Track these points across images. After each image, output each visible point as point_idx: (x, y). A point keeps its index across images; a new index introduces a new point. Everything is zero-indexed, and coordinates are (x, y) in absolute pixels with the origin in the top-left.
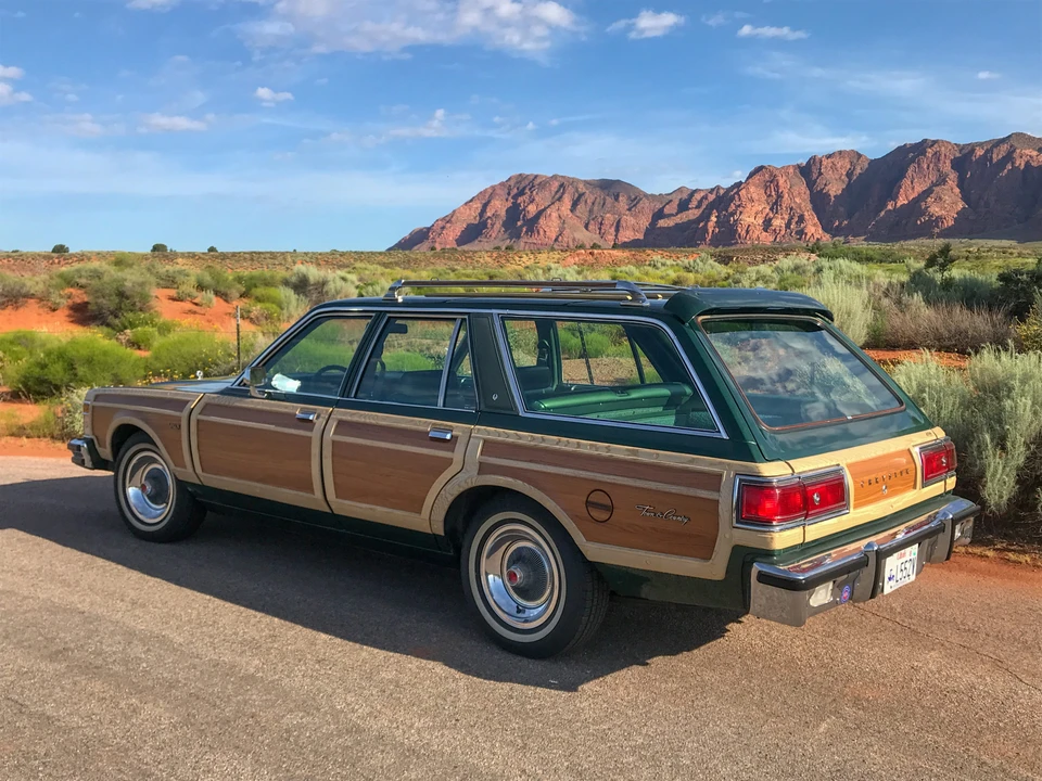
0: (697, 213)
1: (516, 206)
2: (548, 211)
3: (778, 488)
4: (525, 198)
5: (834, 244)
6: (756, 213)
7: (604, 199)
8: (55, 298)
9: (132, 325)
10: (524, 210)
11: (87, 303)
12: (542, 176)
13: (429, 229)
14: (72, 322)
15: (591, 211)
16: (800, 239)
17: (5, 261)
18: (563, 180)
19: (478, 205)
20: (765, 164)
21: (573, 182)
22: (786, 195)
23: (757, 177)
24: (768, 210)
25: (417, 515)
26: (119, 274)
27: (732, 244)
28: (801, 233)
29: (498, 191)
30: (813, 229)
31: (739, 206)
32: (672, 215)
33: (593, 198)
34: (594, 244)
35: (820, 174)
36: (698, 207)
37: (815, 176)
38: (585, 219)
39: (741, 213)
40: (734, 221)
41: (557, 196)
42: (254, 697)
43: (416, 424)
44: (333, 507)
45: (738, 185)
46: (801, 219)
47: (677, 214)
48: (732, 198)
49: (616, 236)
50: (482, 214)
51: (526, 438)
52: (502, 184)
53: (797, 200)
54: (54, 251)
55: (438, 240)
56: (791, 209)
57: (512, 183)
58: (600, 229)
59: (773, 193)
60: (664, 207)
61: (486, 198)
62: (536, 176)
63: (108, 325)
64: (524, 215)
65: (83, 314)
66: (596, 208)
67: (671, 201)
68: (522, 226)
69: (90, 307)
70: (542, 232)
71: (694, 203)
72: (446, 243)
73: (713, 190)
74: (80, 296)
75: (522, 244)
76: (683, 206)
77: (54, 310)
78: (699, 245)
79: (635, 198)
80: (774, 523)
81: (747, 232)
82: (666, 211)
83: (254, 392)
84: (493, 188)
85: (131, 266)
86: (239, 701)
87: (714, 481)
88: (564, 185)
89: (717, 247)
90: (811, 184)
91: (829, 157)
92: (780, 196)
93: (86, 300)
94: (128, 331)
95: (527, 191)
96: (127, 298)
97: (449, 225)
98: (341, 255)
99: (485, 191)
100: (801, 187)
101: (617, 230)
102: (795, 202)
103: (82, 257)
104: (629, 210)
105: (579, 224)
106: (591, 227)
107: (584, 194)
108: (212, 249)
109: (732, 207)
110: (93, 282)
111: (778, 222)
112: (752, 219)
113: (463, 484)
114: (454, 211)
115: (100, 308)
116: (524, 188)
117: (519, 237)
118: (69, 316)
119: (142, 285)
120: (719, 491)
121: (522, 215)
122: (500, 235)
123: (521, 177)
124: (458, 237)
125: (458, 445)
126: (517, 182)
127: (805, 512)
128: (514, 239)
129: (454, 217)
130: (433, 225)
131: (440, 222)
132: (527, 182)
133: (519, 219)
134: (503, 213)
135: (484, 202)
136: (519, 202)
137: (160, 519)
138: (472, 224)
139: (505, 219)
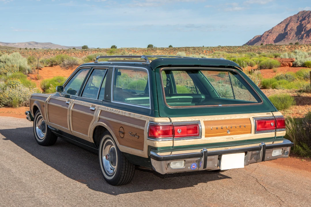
1: (301, 25)
3: (161, 126)
4: (306, 21)
10: (305, 26)
13: (261, 36)
19: (284, 25)
25: (87, 136)
29: (293, 19)
44: (73, 133)
50: (285, 29)
52: (295, 16)
55: (265, 40)
57: (300, 15)
61: (287, 22)
64: (305, 29)
68: (304, 34)
72: (269, 42)
75: (304, 42)
80: (159, 138)
84: (291, 17)
95: (306, 18)
97: (270, 34)
98: (222, 48)
99: (287, 19)
103: (122, 50)
108: (170, 46)
113: (94, 125)
114: (273, 28)
116: (305, 17)
117: (302, 38)
120: (144, 127)
121: (304, 29)
122: (294, 38)
123: (304, 12)
124: (274, 39)
125: (95, 112)
126: (302, 15)
127: (173, 135)
128: (300, 40)
129: (273, 30)
130: (263, 34)
131: (266, 33)
132: (307, 14)
133: (302, 31)
134: (295, 28)
135: (286, 23)
136: (302, 23)
137: (43, 138)
138: (281, 34)
139: (296, 31)
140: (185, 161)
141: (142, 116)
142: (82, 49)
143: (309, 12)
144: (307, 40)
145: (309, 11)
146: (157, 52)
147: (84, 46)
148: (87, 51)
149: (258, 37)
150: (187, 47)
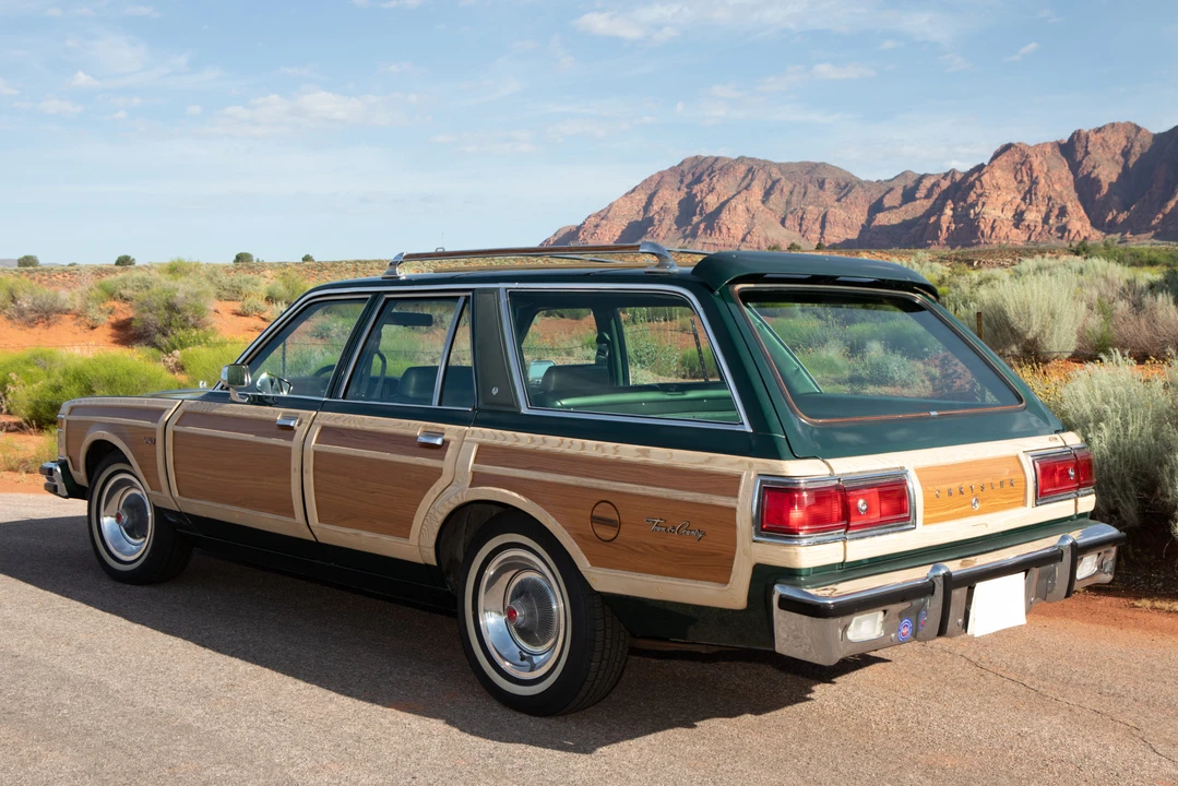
0: (927, 204)
1: (690, 197)
2: (733, 202)
3: (806, 490)
4: (703, 186)
5: (1106, 244)
6: (1004, 204)
7: (806, 187)
8: (93, 313)
9: (183, 345)
10: (701, 201)
11: (132, 319)
12: (724, 159)
13: (578, 228)
14: (115, 342)
15: (788, 203)
16: (1061, 238)
17: (60, 277)
18: (751, 163)
19: (642, 197)
20: (1014, 141)
21: (765, 165)
22: (1042, 181)
23: (1003, 158)
24: (1018, 200)
25: (402, 540)
26: (172, 283)
27: (973, 245)
28: (1063, 229)
29: (668, 179)
30: (1079, 224)
31: (981, 195)
32: (895, 207)
33: (791, 185)
34: (793, 245)
35: (1087, 153)
36: (928, 196)
37: (1079, 156)
38: (780, 214)
39: (984, 204)
40: (975, 214)
41: (744, 184)
42: (182, 747)
43: (405, 428)
44: (316, 534)
45: (980, 168)
46: (1063, 212)
47: (901, 206)
48: (972, 186)
49: (822, 234)
50: (646, 208)
51: (525, 440)
52: (673, 169)
53: (1057, 187)
54: (117, 263)
55: (590, 242)
56: (1050, 199)
57: (686, 168)
58: (800, 225)
59: (1026, 179)
60: (883, 196)
61: (652, 188)
62: (717, 159)
63: (154, 345)
64: (702, 208)
65: (127, 333)
66: (794, 198)
67: (892, 189)
68: (698, 224)
69: (134, 324)
70: (724, 230)
71: (921, 193)
73: (946, 175)
74: (124, 312)
75: (700, 245)
76: (909, 196)
77: (93, 328)
78: (930, 245)
79: (846, 186)
80: (801, 534)
81: (993, 228)
82: (887, 202)
83: (235, 395)
84: (662, 174)
85: (186, 274)
86: (161, 751)
87: (730, 484)
88: (752, 168)
89: (953, 248)
90: (1074, 167)
91: (1099, 130)
92: (1034, 182)
93: (131, 315)
94: (177, 353)
95: (705, 177)
96: (179, 312)
97: (604, 222)
99: (651, 178)
100: (1063, 170)
101: (823, 227)
102: (1054, 190)
104: (839, 200)
105: (773, 220)
106: (788, 223)
107: (778, 181)
108: (307, 258)
109: (972, 197)
110: (140, 294)
111: (1032, 216)
112: (998, 213)
113: (453, 499)
114: (611, 205)
115: (146, 325)
116: (702, 174)
117: (694, 235)
118: (112, 335)
119: (196, 295)
120: (736, 496)
121: (698, 209)
122: (670, 234)
123: (697, 161)
124: (616, 238)
125: (449, 450)
126: (693, 167)
127: (845, 523)
128: (689, 239)
129: (611, 212)
130: (584, 223)
131: (593, 219)
132: (705, 166)
133: (695, 214)
134: (674, 205)
135: (649, 192)
136: (694, 192)
137: (137, 556)
138: (637, 222)
139: (677, 214)
140: (885, 612)
141: (711, 458)
142: (17, 267)
143: (710, 161)
144: (709, 241)
145: (711, 157)
146: (265, 277)
147: (26, 257)
148: (36, 274)
149: (568, 230)
150: (360, 262)
